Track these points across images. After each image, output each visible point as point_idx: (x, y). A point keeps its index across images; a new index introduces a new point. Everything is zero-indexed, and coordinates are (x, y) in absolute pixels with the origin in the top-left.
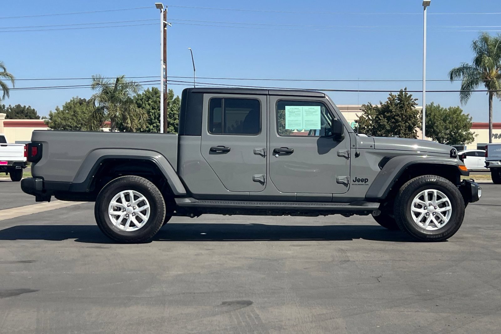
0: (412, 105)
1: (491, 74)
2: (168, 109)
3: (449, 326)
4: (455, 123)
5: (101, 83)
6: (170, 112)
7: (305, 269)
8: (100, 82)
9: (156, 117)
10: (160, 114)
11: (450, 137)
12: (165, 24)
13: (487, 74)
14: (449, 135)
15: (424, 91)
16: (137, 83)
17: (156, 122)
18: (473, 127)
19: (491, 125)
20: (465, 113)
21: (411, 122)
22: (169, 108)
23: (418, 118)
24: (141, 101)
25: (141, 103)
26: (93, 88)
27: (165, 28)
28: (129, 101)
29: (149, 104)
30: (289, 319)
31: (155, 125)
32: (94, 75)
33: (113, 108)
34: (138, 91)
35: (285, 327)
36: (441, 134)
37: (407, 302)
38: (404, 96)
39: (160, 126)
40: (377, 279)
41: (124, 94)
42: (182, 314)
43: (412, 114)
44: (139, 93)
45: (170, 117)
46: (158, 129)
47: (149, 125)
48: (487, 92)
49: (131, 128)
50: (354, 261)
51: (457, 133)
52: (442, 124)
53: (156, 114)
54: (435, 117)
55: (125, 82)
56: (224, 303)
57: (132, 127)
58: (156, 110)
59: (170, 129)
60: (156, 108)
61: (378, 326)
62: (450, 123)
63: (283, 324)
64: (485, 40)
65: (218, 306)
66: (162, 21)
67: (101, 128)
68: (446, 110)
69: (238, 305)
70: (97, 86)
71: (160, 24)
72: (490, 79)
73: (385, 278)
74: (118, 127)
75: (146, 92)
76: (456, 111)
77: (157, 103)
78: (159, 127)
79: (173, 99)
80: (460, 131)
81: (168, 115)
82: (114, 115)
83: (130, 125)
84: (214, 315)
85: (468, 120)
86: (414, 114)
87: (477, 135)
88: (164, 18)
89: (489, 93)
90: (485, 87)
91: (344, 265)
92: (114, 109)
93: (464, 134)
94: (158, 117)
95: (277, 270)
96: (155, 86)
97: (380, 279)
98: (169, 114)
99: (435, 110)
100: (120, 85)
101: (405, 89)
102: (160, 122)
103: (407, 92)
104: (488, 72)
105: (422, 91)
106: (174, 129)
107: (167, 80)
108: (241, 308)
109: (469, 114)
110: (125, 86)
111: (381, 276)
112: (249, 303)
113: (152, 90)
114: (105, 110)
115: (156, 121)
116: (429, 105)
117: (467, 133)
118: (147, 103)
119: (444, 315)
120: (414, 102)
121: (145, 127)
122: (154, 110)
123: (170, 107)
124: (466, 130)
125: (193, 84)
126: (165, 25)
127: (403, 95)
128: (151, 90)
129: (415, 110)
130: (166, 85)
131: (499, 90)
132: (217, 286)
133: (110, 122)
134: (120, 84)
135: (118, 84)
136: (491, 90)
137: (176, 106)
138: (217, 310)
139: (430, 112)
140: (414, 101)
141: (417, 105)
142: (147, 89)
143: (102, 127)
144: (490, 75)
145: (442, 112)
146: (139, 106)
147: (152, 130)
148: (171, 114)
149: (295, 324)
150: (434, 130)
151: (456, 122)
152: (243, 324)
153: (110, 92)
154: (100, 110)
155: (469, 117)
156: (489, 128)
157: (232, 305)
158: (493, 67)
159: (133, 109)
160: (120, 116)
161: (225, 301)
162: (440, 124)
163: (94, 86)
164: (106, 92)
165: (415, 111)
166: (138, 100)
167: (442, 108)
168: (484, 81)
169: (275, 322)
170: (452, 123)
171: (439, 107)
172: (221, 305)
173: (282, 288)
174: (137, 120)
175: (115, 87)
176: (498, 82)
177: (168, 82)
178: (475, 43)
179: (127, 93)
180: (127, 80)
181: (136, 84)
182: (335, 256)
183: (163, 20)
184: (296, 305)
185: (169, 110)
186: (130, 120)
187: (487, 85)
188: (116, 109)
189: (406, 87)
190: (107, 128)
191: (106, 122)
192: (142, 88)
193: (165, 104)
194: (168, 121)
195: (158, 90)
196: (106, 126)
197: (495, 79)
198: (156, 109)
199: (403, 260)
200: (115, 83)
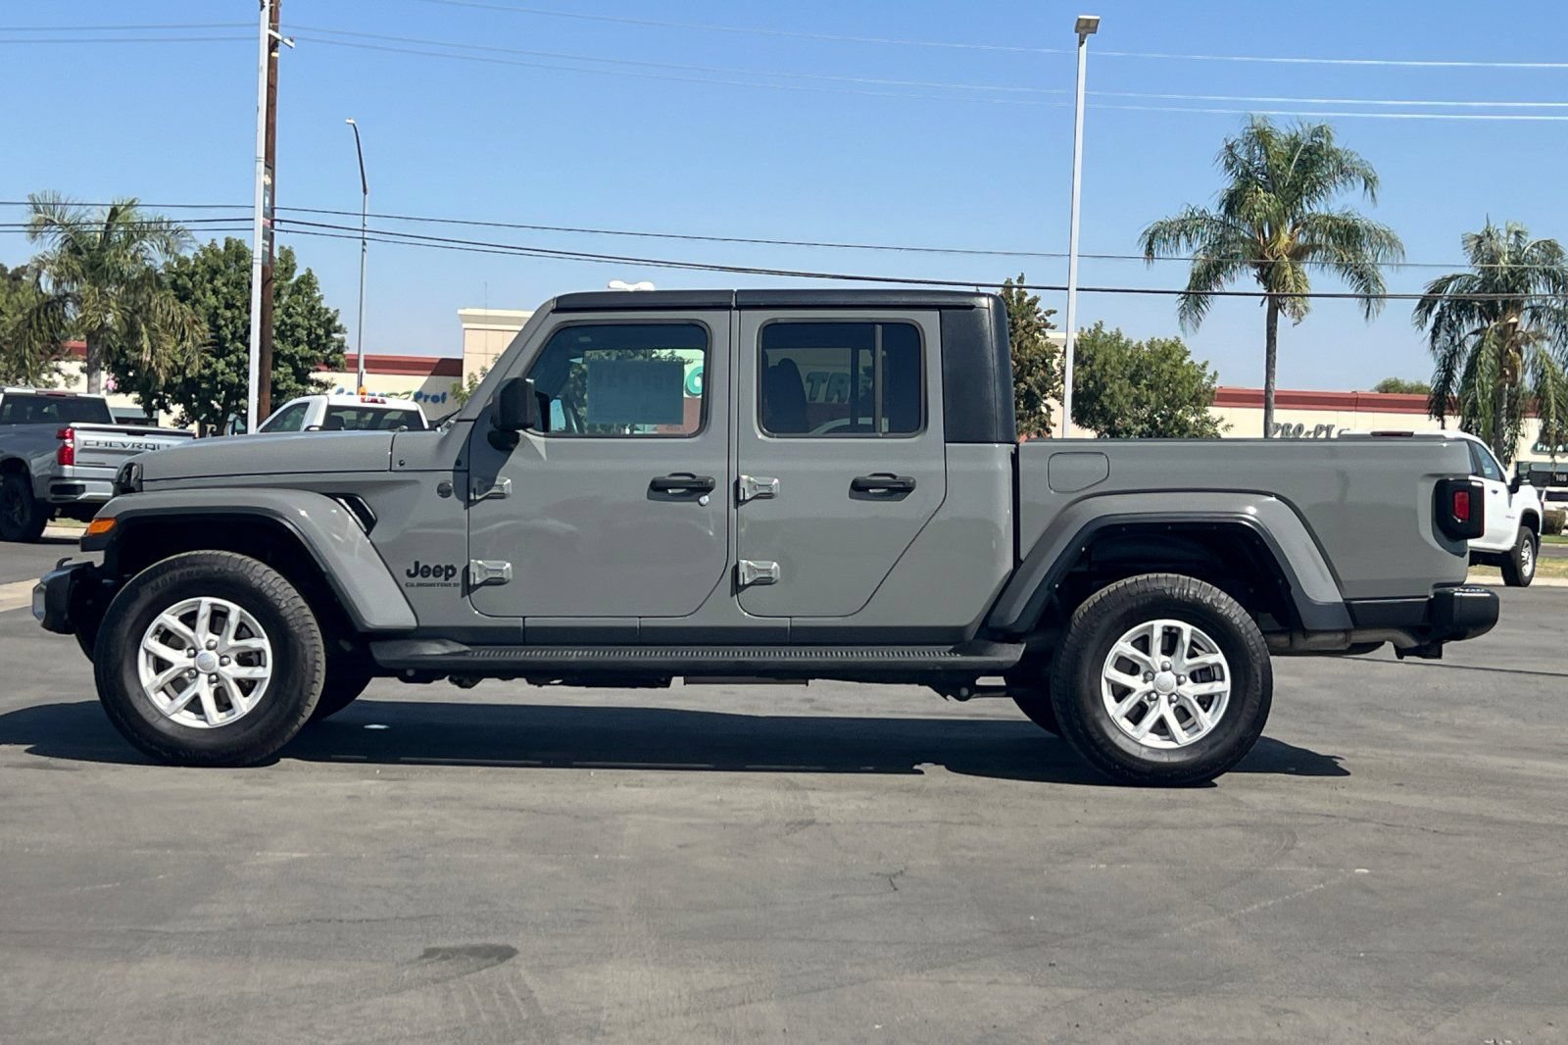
0: (1039, 329)
1: (1275, 245)
2: (274, 308)
3: (1077, 1026)
4: (1166, 389)
5: (59, 219)
6: (283, 320)
7: (680, 847)
8: (56, 217)
9: (237, 335)
10: (249, 326)
11: (1150, 430)
12: (273, 40)
13: (1264, 243)
14: (1147, 423)
15: (1072, 289)
16: (179, 224)
17: (237, 349)
18: (1218, 400)
19: (1272, 399)
20: (1195, 358)
21: (1033, 379)
22: (279, 307)
23: (1056, 368)
24: (191, 280)
25: (190, 285)
26: (34, 235)
27: (274, 54)
28: (150, 278)
29: (215, 292)
30: (621, 1005)
31: (233, 358)
32: (36, 194)
33: (95, 301)
34: (181, 249)
35: (607, 1029)
36: (1123, 419)
37: (968, 952)
38: (1015, 299)
39: (249, 362)
40: (891, 880)
41: (134, 258)
42: (300, 987)
43: (1037, 357)
44: (182, 255)
45: (281, 335)
46: (242, 372)
47: (214, 360)
48: (1263, 297)
49: (150, 364)
50: (828, 824)
51: (1170, 418)
52: (1126, 391)
53: (239, 323)
54: (1107, 367)
55: (140, 220)
56: (430, 953)
57: (153, 364)
58: (237, 312)
59: (281, 373)
60: (239, 304)
61: (877, 1027)
62: (1150, 387)
63: (604, 1018)
64: (1261, 138)
65: (411, 962)
66: (265, 31)
67: (55, 363)
68: (1139, 347)
69: (471, 960)
70: (46, 228)
71: (259, 38)
72: (1272, 260)
73: (912, 877)
74: (111, 361)
75: (205, 252)
76: (1168, 353)
77: (243, 286)
78: (245, 366)
79: (292, 277)
80: (1180, 411)
81: (278, 329)
82: (99, 323)
83: (149, 355)
84: (398, 989)
85: (1205, 380)
86: (1044, 356)
87: (1228, 426)
88: (271, 21)
89: (1266, 304)
90: (1258, 282)
91: (796, 836)
92: (100, 306)
93: (1190, 424)
94: (243, 333)
95: (596, 850)
96: (236, 236)
97: (897, 881)
98: (280, 326)
99: (1106, 344)
100: (122, 229)
101: (1021, 279)
102: (247, 351)
103: (1023, 290)
104: (1267, 235)
105: (1066, 286)
106: (293, 374)
107: (276, 217)
108: (480, 969)
109: (1207, 362)
110: (138, 232)
111: (902, 872)
112: (506, 953)
113: (226, 248)
114: (70, 305)
115: (239, 345)
116: (1089, 331)
117: (1199, 419)
118: (209, 286)
119: (1068, 994)
120: (1045, 320)
121: (197, 365)
122: (233, 310)
123: (283, 302)
124: (1197, 412)
125: (360, 234)
126: (273, 45)
127: (1012, 297)
128: (221, 246)
129: (1047, 344)
130: (272, 234)
131: (1294, 293)
132: (412, 899)
133: (84, 344)
134: (118, 224)
135: (115, 225)
136: (1275, 292)
137: (301, 301)
138: (406, 974)
139: (1091, 353)
140: (1046, 318)
141: (1053, 328)
142: (210, 242)
143: (57, 360)
144: (1273, 248)
145: (1129, 354)
146: (183, 296)
147: (223, 374)
148: (286, 325)
149: (637, 1020)
150: (1102, 406)
151: (1168, 386)
152: (484, 1017)
153: (89, 250)
154: (51, 306)
155: (1209, 372)
156: (1263, 405)
157: (452, 960)
158: (1282, 223)
159: (161, 306)
160: (116, 328)
161: (433, 945)
162: (1121, 389)
163: (38, 229)
164: (75, 246)
165: (1046, 349)
166: (179, 275)
167: (1128, 342)
168: (1255, 265)
169: (579, 1013)
170: (1157, 390)
171: (1118, 337)
172: (420, 958)
173: (608, 908)
174: (174, 344)
175: (106, 233)
176: (1293, 267)
177: (276, 224)
178: (1230, 148)
179: (144, 254)
180: (143, 214)
181: (173, 227)
182: (774, 806)
183: (267, 26)
184: (646, 962)
185: (279, 312)
186: (150, 340)
187: (1263, 278)
188: (108, 306)
189: (1022, 274)
190: (74, 363)
191: (72, 343)
192: (193, 240)
193: (266, 294)
194: (274, 347)
195: (246, 248)
196: (70, 355)
197: (1286, 259)
198: (238, 308)
199: (971, 824)
200: (105, 221)
